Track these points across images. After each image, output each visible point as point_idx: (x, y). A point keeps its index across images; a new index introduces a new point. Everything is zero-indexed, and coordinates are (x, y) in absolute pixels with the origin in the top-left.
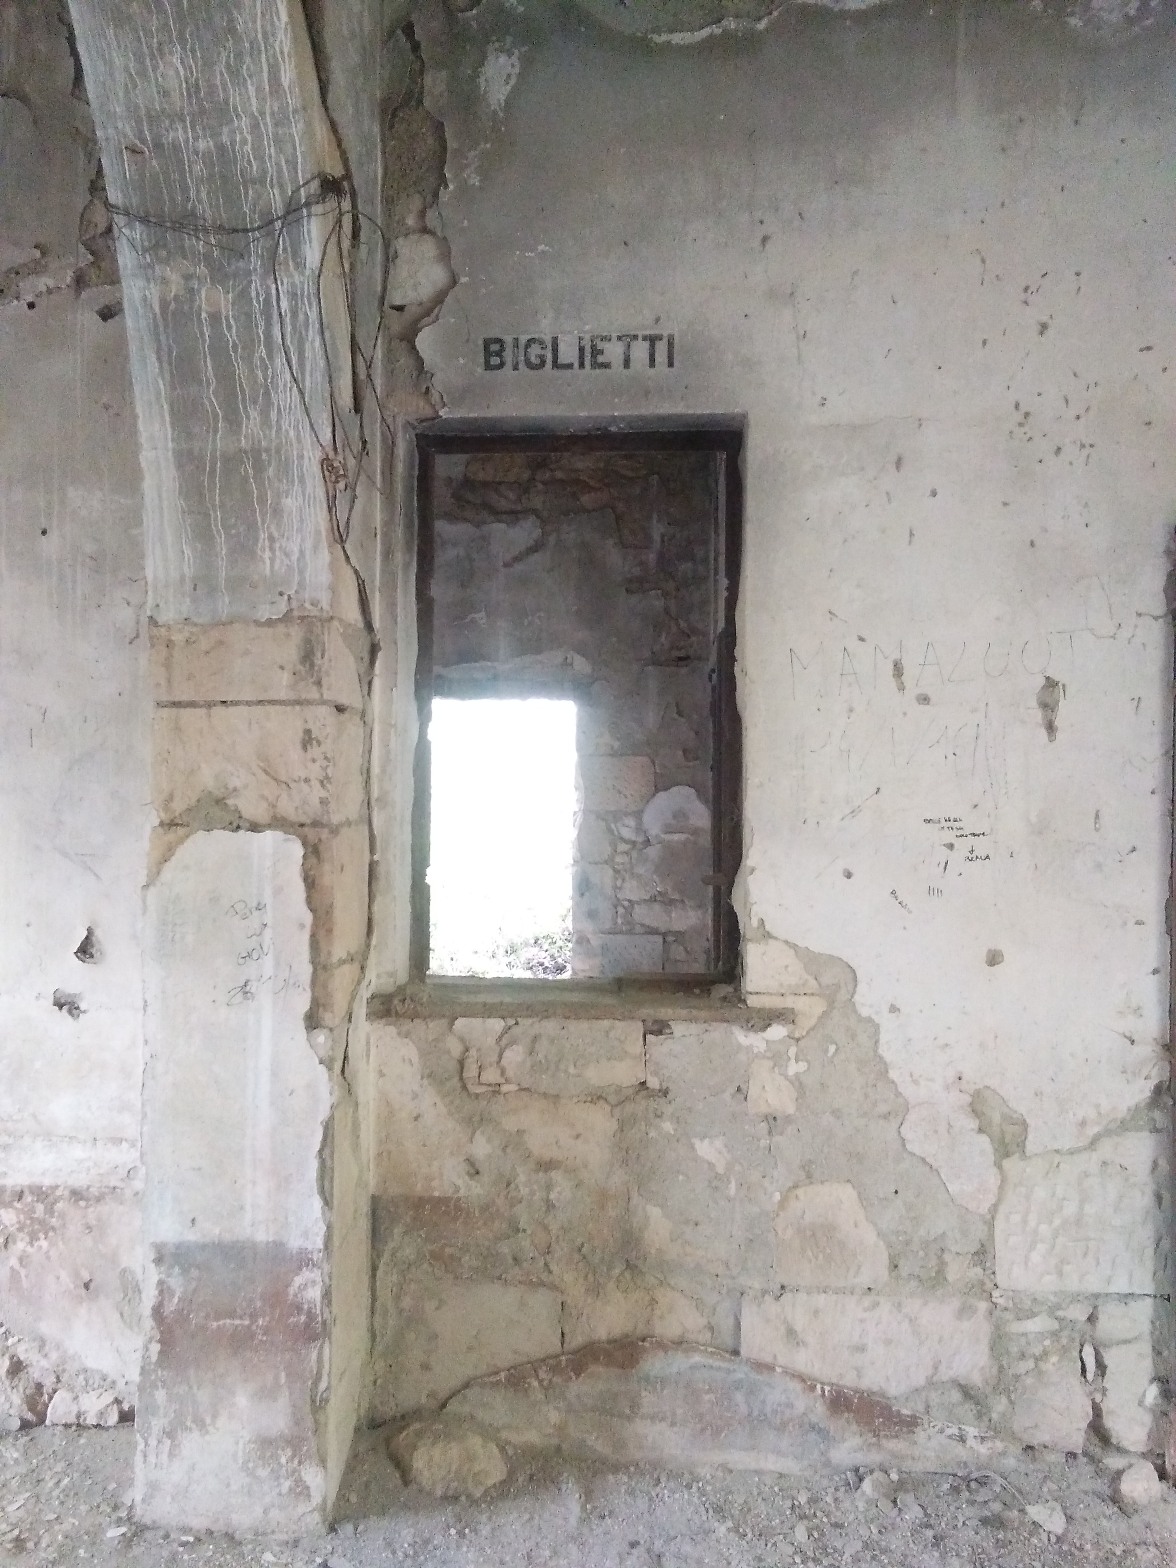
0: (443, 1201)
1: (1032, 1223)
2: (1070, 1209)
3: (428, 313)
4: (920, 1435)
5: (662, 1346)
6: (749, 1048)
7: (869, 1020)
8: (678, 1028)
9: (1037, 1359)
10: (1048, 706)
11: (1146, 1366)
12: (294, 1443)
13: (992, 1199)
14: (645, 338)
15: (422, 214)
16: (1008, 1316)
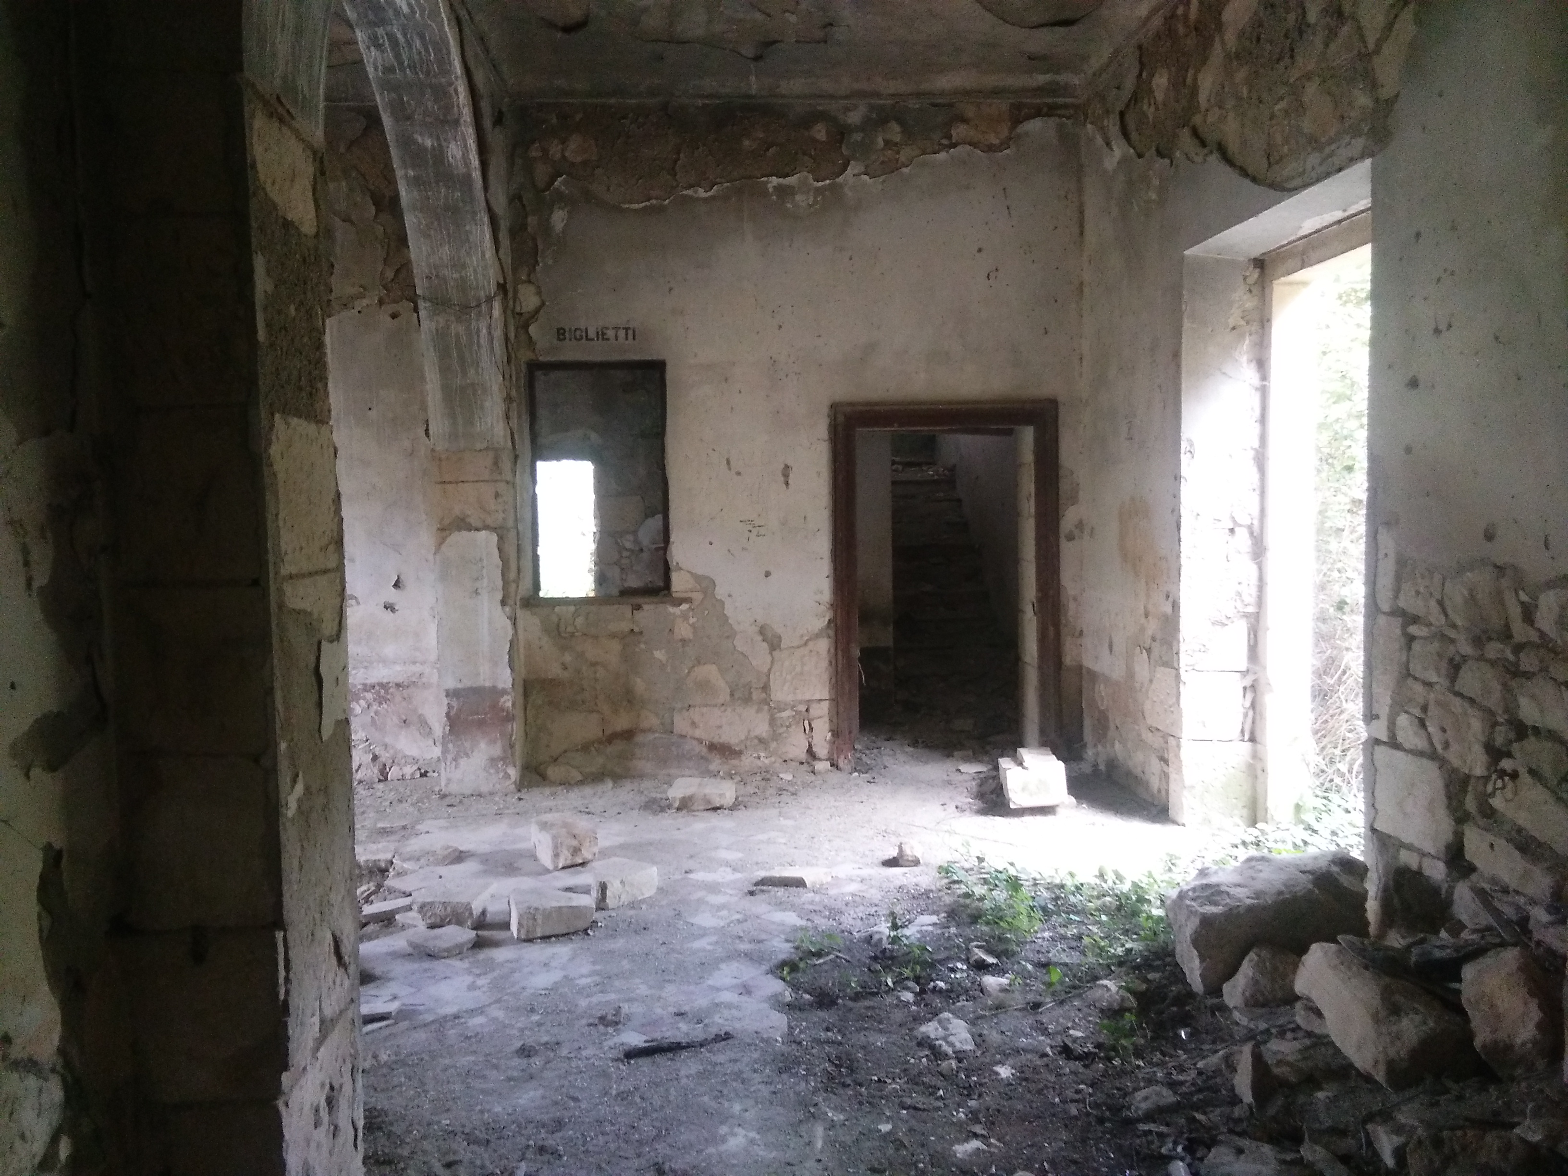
0: (552, 680)
1: (784, 675)
2: (798, 669)
3: (533, 317)
4: (743, 758)
5: (643, 731)
6: (674, 614)
7: (721, 600)
8: (646, 607)
9: (787, 727)
10: (786, 475)
11: (827, 726)
12: (503, 759)
13: (768, 667)
14: (624, 328)
15: (529, 275)
16: (776, 711)
